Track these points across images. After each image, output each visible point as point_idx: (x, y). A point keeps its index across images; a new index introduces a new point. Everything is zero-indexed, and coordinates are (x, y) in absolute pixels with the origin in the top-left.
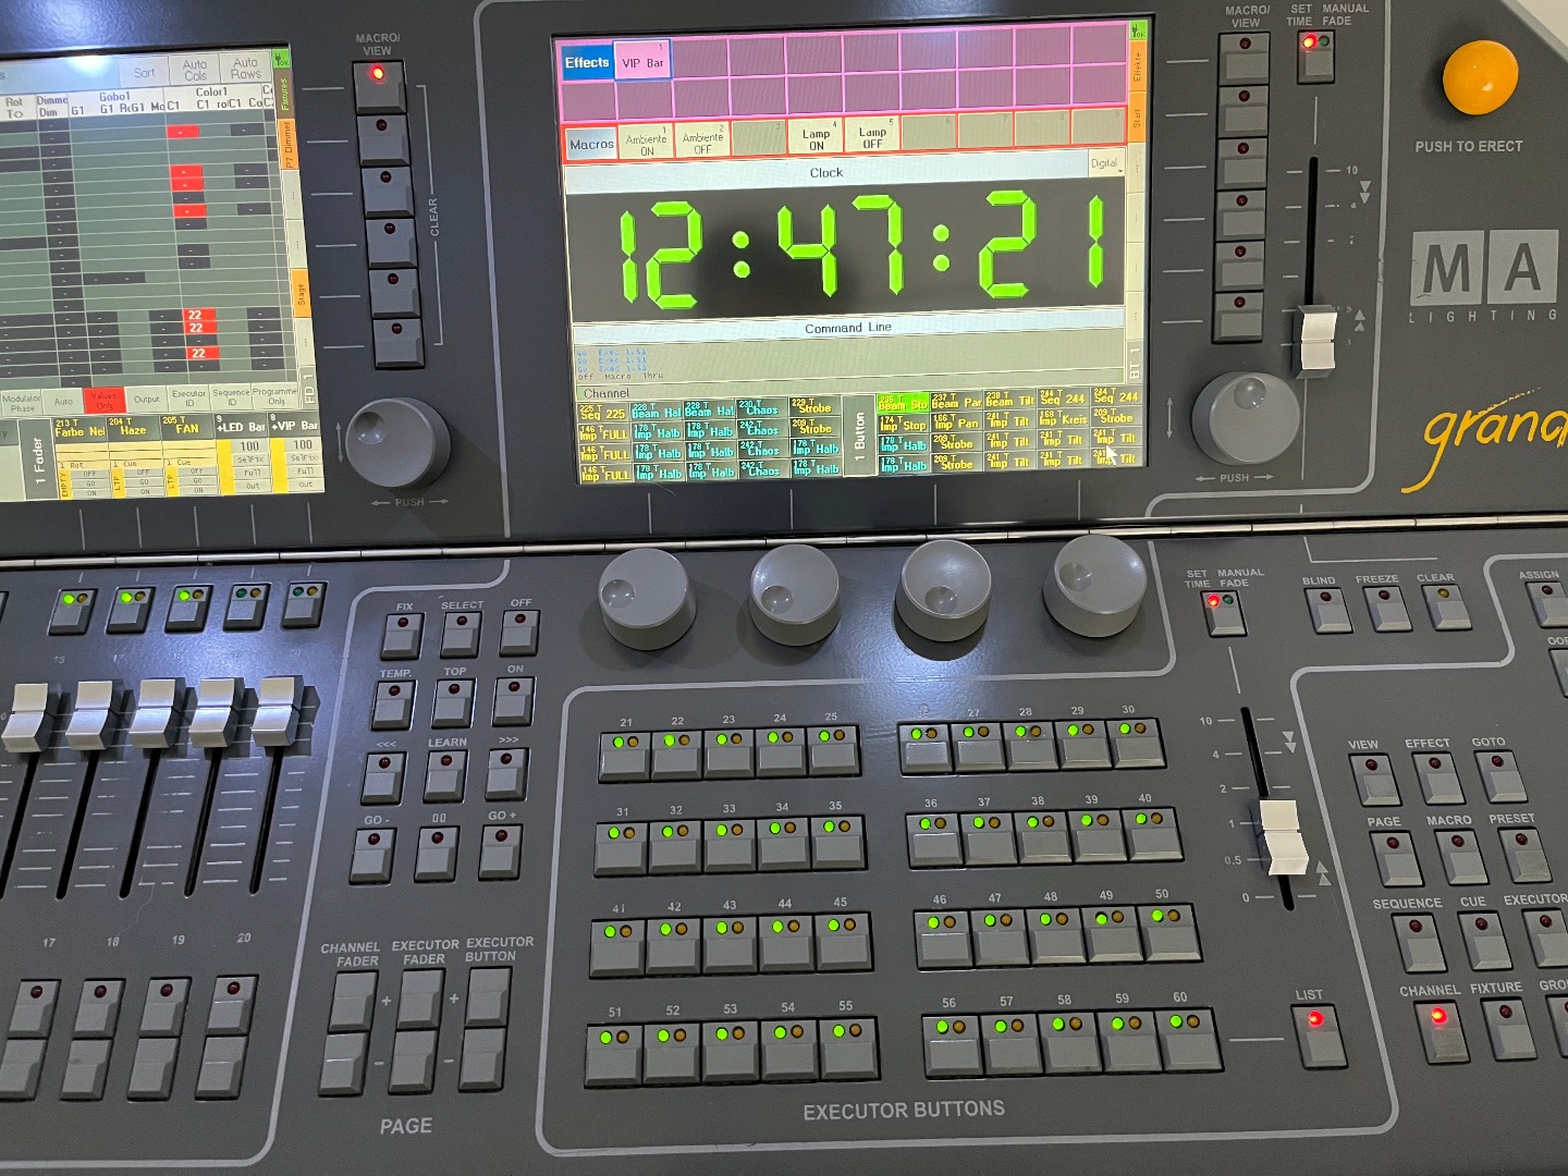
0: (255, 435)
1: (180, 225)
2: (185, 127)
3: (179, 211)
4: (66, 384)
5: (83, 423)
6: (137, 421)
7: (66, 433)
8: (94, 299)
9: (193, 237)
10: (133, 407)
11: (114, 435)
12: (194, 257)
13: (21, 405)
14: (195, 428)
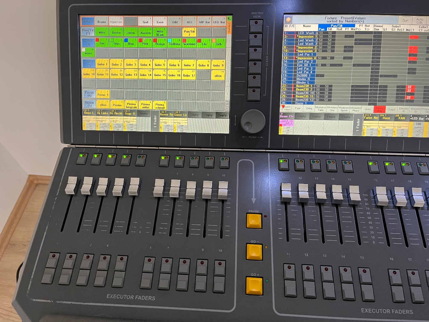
0: (421, 121)
1: (410, 62)
2: (415, 36)
3: (410, 59)
4: (369, 104)
5: (372, 115)
6: (388, 116)
7: (367, 118)
8: (382, 81)
9: (413, 66)
10: (388, 111)
11: (381, 119)
12: (412, 71)
13: (356, 110)
14: (404, 118)
